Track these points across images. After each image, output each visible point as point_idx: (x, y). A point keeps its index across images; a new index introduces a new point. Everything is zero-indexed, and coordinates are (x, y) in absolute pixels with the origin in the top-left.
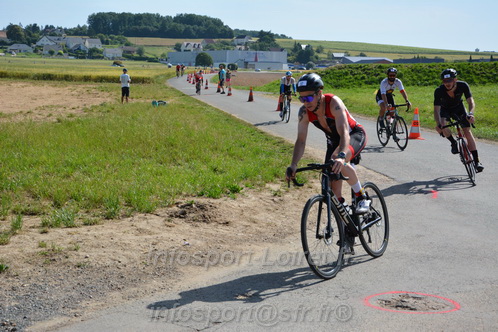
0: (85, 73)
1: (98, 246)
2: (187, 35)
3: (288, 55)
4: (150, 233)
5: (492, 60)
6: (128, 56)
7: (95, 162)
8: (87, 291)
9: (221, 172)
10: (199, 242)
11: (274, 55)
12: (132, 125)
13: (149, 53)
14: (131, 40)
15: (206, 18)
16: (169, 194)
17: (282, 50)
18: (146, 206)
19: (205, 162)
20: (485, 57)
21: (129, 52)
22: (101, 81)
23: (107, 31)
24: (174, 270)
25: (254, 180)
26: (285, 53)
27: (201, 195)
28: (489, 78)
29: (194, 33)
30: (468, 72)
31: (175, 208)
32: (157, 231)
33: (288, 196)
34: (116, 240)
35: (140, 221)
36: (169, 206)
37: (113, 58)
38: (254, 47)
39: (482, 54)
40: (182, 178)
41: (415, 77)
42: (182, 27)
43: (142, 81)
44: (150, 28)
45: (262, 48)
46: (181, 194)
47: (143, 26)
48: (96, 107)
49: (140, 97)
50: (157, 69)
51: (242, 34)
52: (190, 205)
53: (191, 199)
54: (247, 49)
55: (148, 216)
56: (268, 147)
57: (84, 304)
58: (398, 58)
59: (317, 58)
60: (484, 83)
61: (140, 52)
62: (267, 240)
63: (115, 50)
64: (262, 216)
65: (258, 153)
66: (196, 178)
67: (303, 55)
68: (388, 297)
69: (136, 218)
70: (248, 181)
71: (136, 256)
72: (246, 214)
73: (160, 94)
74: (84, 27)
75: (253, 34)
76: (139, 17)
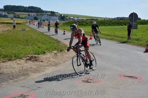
0: (3, 22)
1: (6, 68)
2: (31, 12)
3: (59, 18)
4: (21, 64)
5: (110, 20)
6: (15, 17)
7: (6, 45)
8: (3, 80)
9: (41, 48)
10: (34, 67)
11: (55, 18)
12: (16, 36)
13: (21, 16)
14: (16, 13)
15: (36, 7)
16: (26, 54)
17: (57, 16)
18: (20, 57)
19: (37, 45)
20: (108, 19)
21: (15, 16)
22: (7, 24)
23: (9, 10)
24: (28, 74)
25: (49, 50)
26: (58, 17)
27: (35, 54)
28: (109, 24)
29: (33, 11)
30: (104, 23)
31: (28, 58)
32: (23, 64)
33: (58, 54)
34: (11, 66)
35: (18, 61)
36: (26, 57)
37: (11, 18)
38: (50, 15)
39: (107, 18)
40: (30, 50)
41: (91, 24)
42: (30, 10)
43: (19, 24)
44: (21, 10)
45: (52, 16)
46: (30, 54)
47: (19, 9)
48: (6, 31)
49: (18, 28)
50: (23, 21)
51: (46, 12)
52: (32, 57)
53: (32, 55)
54: (48, 16)
55: (21, 60)
56: (53, 41)
57: (2, 84)
58: (87, 19)
59: (66, 18)
60: (108, 26)
61: (18, 16)
62: (53, 66)
63: (11, 15)
64: (52, 60)
65: (50, 43)
66: (34, 50)
67: (62, 17)
68: (84, 80)
69: (17, 60)
70: (48, 50)
71: (17, 70)
72: (47, 59)
73: (24, 27)
74: (2, 9)
75: (49, 12)
76: (18, 7)
